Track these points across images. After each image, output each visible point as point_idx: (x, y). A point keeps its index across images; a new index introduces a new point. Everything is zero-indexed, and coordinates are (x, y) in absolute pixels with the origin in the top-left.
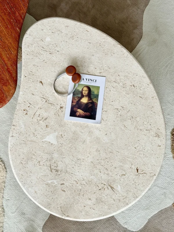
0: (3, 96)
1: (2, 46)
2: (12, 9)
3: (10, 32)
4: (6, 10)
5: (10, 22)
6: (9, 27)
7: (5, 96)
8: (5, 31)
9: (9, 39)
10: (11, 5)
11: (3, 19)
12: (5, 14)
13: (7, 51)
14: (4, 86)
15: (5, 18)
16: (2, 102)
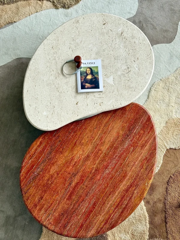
0: (134, 107)
1: (100, 125)
2: (70, 132)
3: (88, 125)
4: (73, 135)
5: (80, 128)
6: (84, 127)
7: (133, 106)
8: (88, 129)
9: (93, 123)
10: (68, 134)
11: (80, 134)
12: (76, 135)
13: (102, 120)
14: (127, 110)
15: (79, 134)
16: (138, 106)
